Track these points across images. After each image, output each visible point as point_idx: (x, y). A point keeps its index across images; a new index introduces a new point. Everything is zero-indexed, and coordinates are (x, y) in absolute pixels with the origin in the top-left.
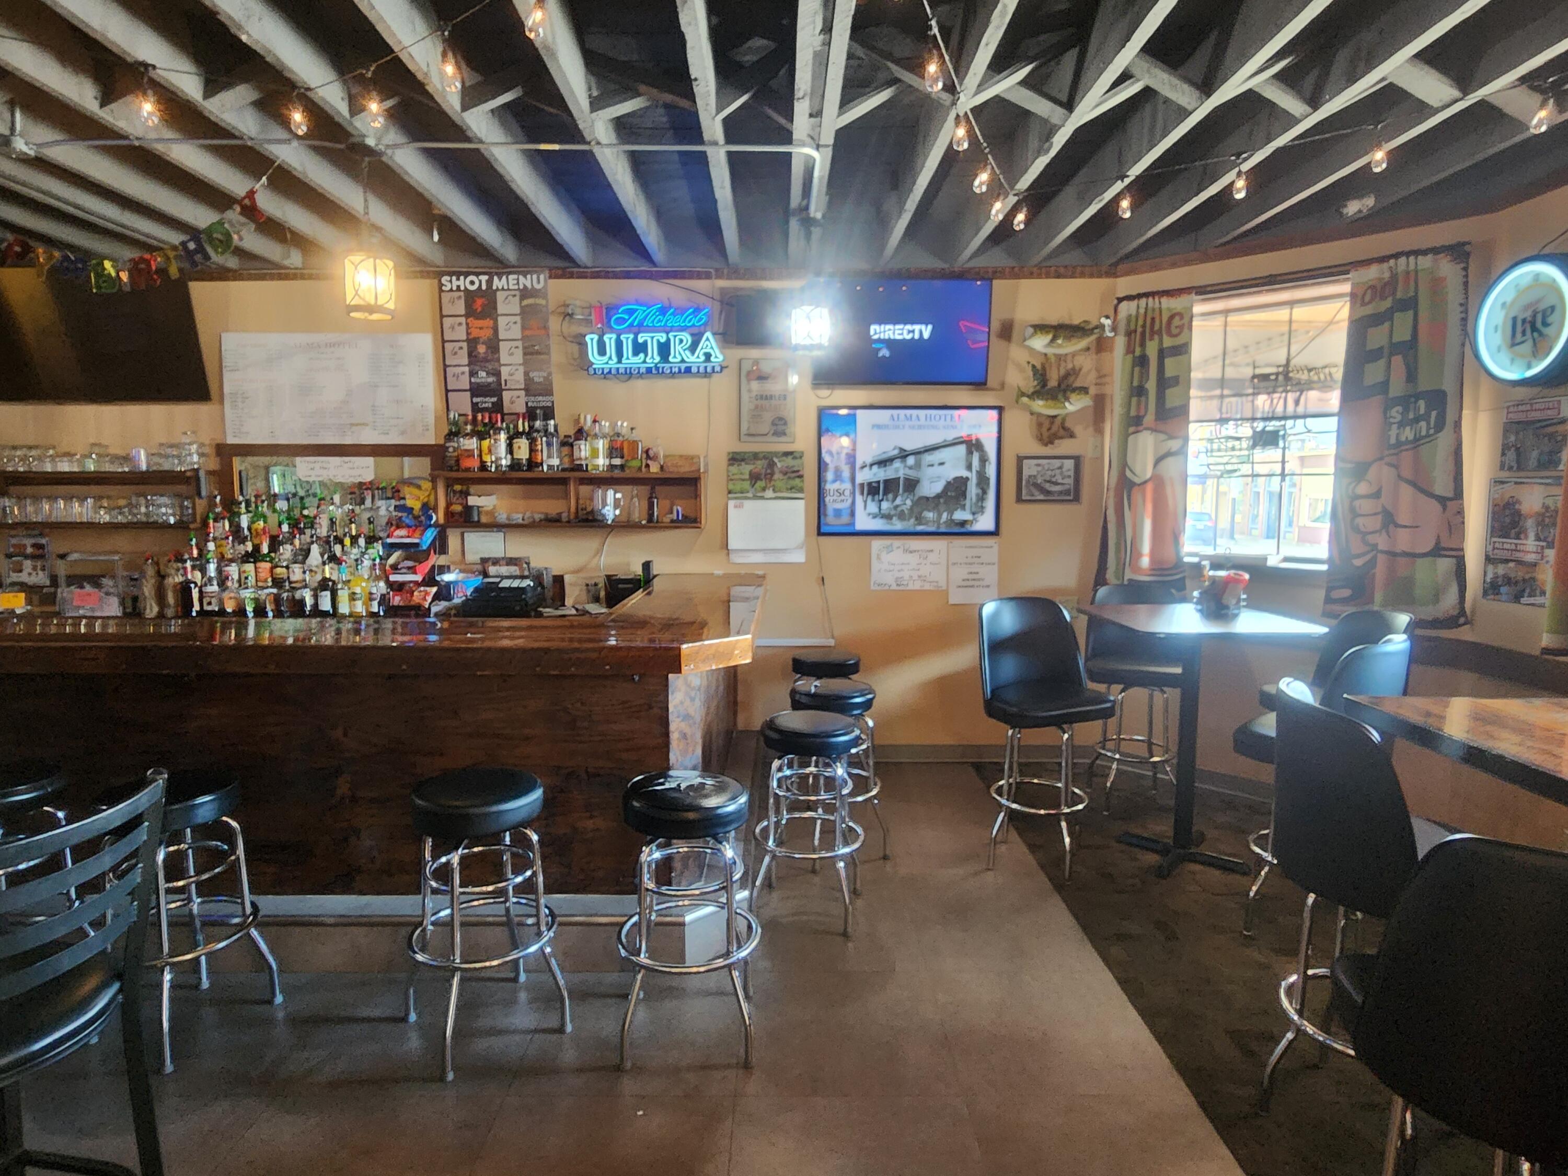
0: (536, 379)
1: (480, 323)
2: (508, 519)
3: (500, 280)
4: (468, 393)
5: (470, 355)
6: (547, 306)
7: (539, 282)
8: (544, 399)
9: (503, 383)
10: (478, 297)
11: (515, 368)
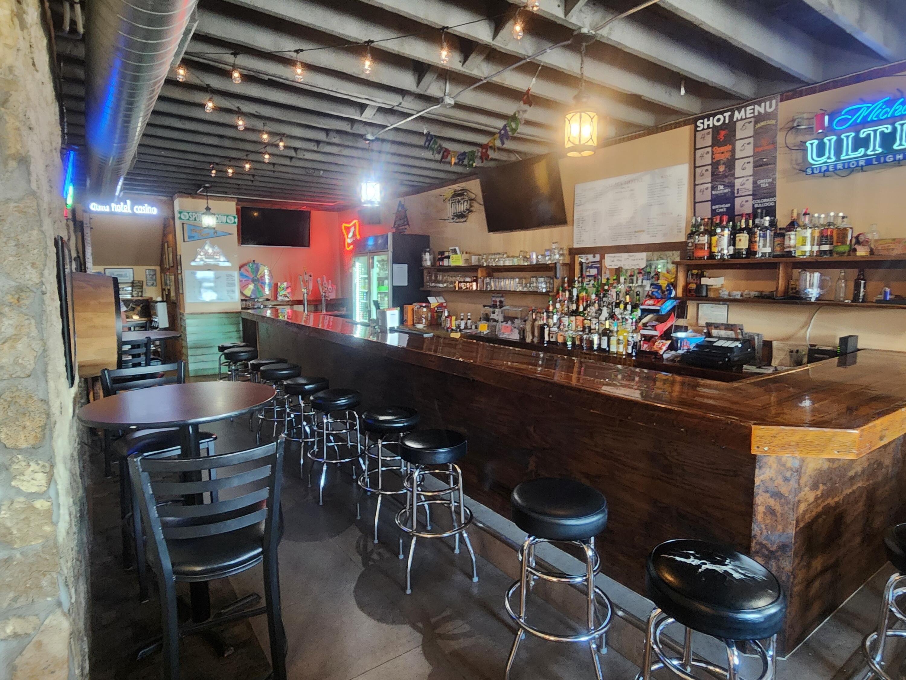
0: (763, 185)
1: (722, 149)
2: (729, 295)
3: (739, 113)
4: (710, 203)
5: (713, 174)
6: (776, 125)
7: (771, 107)
8: (768, 200)
9: (736, 191)
10: (722, 129)
11: (745, 179)
